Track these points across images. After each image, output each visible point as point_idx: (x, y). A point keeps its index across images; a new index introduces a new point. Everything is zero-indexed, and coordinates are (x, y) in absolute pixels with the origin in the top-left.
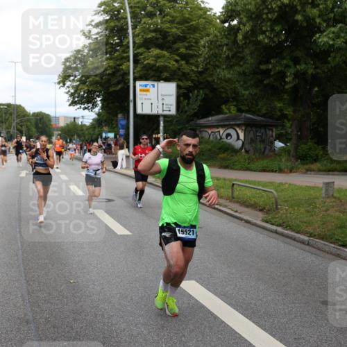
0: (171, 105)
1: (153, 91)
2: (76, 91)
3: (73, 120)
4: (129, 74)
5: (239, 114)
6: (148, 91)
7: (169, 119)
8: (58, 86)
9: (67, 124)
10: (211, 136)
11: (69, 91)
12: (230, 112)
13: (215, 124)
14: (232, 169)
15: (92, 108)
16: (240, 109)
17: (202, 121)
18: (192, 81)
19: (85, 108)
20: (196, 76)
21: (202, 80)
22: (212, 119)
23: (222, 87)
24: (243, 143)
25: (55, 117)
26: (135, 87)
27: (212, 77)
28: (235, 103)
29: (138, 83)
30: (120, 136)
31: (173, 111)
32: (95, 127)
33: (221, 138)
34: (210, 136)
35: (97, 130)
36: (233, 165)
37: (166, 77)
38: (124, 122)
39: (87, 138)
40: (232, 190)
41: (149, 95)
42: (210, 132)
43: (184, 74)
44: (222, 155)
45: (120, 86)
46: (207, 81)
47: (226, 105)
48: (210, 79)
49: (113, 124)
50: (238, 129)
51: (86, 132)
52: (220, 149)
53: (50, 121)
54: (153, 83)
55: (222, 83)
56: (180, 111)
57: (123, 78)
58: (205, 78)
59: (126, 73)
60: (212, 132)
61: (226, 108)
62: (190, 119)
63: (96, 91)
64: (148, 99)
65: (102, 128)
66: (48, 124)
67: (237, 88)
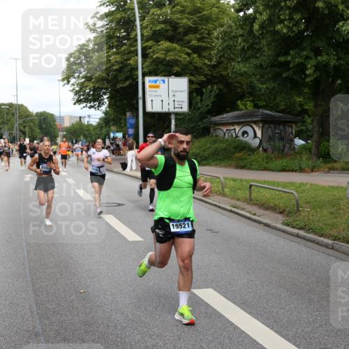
0: (183, 102)
1: (163, 87)
2: (81, 89)
3: (78, 119)
4: (137, 68)
5: (256, 110)
6: (158, 87)
7: (181, 117)
8: (62, 83)
9: (73, 124)
10: (226, 134)
11: (74, 89)
12: (246, 108)
13: (231, 121)
14: (248, 169)
15: (98, 107)
16: (257, 104)
17: (217, 118)
18: (205, 76)
19: (91, 107)
20: (209, 70)
21: (215, 75)
22: (227, 116)
23: (237, 82)
24: (261, 141)
25: (60, 117)
26: (144, 83)
27: (227, 71)
28: (251, 99)
29: (147, 79)
30: (129, 136)
31: (185, 108)
32: (102, 127)
33: (237, 136)
35: (104, 130)
36: (250, 165)
37: (177, 71)
38: (132, 121)
39: (93, 138)
40: (250, 191)
41: (159, 91)
42: (225, 130)
43: (196, 68)
44: (238, 155)
45: (128, 83)
46: (221, 75)
47: (242, 101)
48: (224, 73)
49: (121, 124)
50: (254, 126)
51: (93, 133)
52: (235, 148)
53: (54, 120)
54: (163, 78)
55: (237, 77)
56: (193, 108)
57: (131, 73)
58: (219, 72)
59: (134, 69)
60: (227, 130)
61: (242, 104)
62: (203, 116)
63: (102, 88)
64: (158, 96)
65: (109, 127)
66: (52, 124)
67: (254, 82)
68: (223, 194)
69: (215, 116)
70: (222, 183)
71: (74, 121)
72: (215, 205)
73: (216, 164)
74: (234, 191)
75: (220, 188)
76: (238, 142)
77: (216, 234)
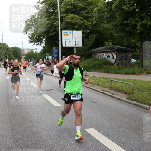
0: (79, 42)
1: (70, 35)
2: (32, 36)
3: (31, 50)
4: (58, 27)
5: (113, 46)
6: (68, 35)
7: (79, 49)
8: (24, 33)
9: (28, 52)
10: (100, 57)
11: (29, 36)
12: (109, 45)
13: (102, 51)
14: (110, 73)
15: (40, 44)
16: (114, 43)
17: (95, 50)
18: (90, 30)
19: (37, 45)
20: (92, 27)
21: (95, 30)
22: (100, 49)
23: (105, 33)
24: (116, 60)
25: (23, 49)
26: (61, 33)
28: (111, 40)
29: (63, 31)
31: (81, 45)
32: (42, 54)
33: (105, 58)
34: (99, 57)
35: (43, 55)
36: (111, 71)
37: (77, 28)
38: (56, 51)
39: (38, 59)
40: (111, 83)
41: (69, 37)
42: (99, 55)
43: (86, 26)
44: (105, 67)
45: (54, 33)
46: (97, 30)
48: (99, 29)
49: (51, 52)
50: (113, 53)
51: (38, 56)
52: (104, 63)
53: (20, 51)
54: (70, 31)
55: (105, 30)
56: (84, 45)
57: (56, 29)
58: (96, 28)
59: (57, 27)
60: (100, 55)
61: (107, 43)
62: (89, 49)
63: (42, 36)
65: (45, 54)
66: (19, 52)
67: (112, 33)
68: (98, 85)
69: (94, 48)
70: (98, 80)
71: (29, 51)
72: (95, 90)
73: (95, 71)
74: (104, 83)
75: (97, 82)
76: (106, 61)
77: (95, 103)
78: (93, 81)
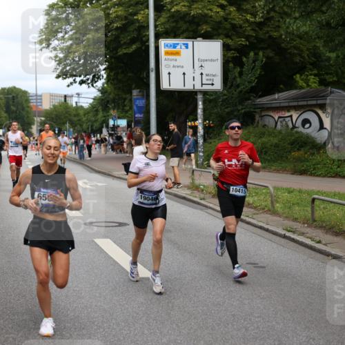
0: (214, 76)
1: (186, 54)
3: (63, 99)
4: (147, 27)
6: (178, 53)
7: (211, 98)
9: (54, 106)
10: (279, 123)
12: (308, 85)
13: (287, 104)
14: (311, 175)
15: (92, 81)
17: (265, 100)
18: (247, 38)
19: (82, 82)
20: (253, 30)
21: (262, 37)
22: (279, 97)
23: (295, 47)
25: (36, 95)
26: (157, 48)
27: (278, 31)
28: (316, 72)
29: (162, 42)
30: (137, 123)
31: (218, 85)
32: (97, 111)
33: (294, 127)
34: (276, 123)
35: (101, 114)
36: (314, 169)
37: (206, 32)
38: (141, 103)
39: (85, 126)
40: (313, 208)
41: (180, 60)
42: (276, 118)
43: (234, 27)
44: (295, 154)
45: (134, 47)
46: (270, 37)
47: (301, 75)
48: (275, 34)
49: (125, 106)
50: (320, 112)
51: (84, 119)
52: (292, 144)
53: (28, 101)
54: (185, 41)
56: (229, 84)
57: (139, 34)
58: (268, 32)
59: (143, 27)
60: (279, 117)
61: (302, 80)
62: (244, 98)
64: (178, 67)
65: (108, 112)
66: (25, 105)
67: (319, 48)
68: (274, 212)
69: (261, 96)
70: (271, 196)
71: (56, 102)
72: (261, 228)
74: (290, 208)
75: (269, 202)
76: (297, 135)
77: (261, 269)
78: (256, 198)
